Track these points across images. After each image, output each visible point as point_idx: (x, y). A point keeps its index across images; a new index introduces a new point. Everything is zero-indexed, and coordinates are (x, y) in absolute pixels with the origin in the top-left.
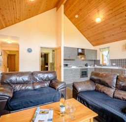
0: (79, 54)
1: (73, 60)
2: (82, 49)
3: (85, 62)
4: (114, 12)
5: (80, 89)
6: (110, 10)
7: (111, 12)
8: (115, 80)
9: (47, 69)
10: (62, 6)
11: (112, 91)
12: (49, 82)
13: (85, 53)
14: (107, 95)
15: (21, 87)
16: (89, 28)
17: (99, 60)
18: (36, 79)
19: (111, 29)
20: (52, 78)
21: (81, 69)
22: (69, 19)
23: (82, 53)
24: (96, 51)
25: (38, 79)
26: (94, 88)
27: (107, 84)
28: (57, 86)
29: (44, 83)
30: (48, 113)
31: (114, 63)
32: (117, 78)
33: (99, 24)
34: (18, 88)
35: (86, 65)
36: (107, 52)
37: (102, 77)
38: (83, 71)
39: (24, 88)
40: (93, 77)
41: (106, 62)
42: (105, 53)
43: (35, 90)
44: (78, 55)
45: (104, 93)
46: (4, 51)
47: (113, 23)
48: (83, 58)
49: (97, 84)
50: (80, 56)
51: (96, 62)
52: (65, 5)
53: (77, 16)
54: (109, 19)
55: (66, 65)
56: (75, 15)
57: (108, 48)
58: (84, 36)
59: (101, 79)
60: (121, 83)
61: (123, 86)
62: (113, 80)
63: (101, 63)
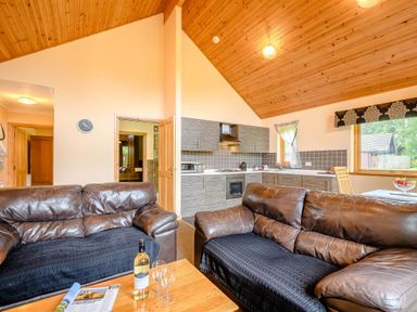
0: (225, 138)
1: (209, 153)
2: (232, 126)
3: (241, 159)
4: (306, 32)
5: (211, 231)
6: (295, 28)
7: (298, 32)
8: (300, 206)
9: (140, 177)
10: (178, 11)
11: (294, 232)
12: (134, 212)
13: (240, 136)
14: (279, 244)
15: (44, 229)
16: (248, 71)
17: (275, 155)
18: (94, 207)
19: (300, 77)
20: (144, 203)
21: (228, 178)
22: (199, 47)
23: (232, 136)
24: (267, 130)
25: (99, 206)
26: (252, 226)
27: (282, 215)
28: (151, 223)
29: (116, 216)
30: (102, 297)
31: (308, 160)
32: (305, 201)
33: (272, 61)
34: (34, 232)
35: (243, 166)
36: (292, 133)
37: (270, 197)
38: (234, 181)
39: (52, 233)
40: (250, 197)
41: (291, 159)
42: (288, 136)
43: (87, 237)
44: (221, 140)
45: (273, 239)
46: (15, 126)
47: (304, 61)
48: (233, 149)
49: (258, 216)
50: (226, 143)
51: (267, 158)
52: (185, 7)
53: (216, 40)
54: (295, 50)
55: (190, 167)
56: (212, 35)
57: (295, 122)
58: (238, 92)
59: (267, 202)
60: (313, 212)
61: (318, 221)
62: (295, 205)
63: (279, 161)
